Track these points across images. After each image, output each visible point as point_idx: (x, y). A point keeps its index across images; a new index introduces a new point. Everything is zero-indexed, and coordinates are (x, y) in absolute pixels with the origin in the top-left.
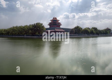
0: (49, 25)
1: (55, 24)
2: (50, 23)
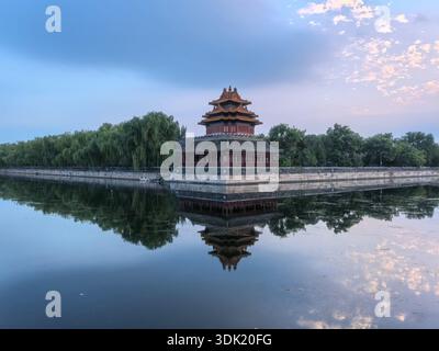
0: (202, 123)
1: (230, 117)
2: (209, 115)
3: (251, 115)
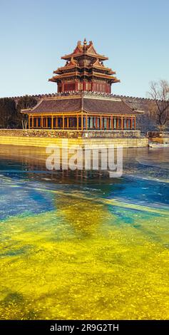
2: (60, 72)
3: (108, 72)
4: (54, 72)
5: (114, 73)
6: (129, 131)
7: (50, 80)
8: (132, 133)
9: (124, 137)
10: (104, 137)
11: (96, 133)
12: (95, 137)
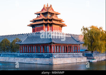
4: (31, 21)
5: (64, 21)
6: (77, 53)
7: (28, 26)
8: (78, 54)
9: (74, 57)
10: (64, 57)
11: (59, 55)
12: (59, 57)
